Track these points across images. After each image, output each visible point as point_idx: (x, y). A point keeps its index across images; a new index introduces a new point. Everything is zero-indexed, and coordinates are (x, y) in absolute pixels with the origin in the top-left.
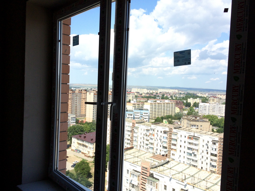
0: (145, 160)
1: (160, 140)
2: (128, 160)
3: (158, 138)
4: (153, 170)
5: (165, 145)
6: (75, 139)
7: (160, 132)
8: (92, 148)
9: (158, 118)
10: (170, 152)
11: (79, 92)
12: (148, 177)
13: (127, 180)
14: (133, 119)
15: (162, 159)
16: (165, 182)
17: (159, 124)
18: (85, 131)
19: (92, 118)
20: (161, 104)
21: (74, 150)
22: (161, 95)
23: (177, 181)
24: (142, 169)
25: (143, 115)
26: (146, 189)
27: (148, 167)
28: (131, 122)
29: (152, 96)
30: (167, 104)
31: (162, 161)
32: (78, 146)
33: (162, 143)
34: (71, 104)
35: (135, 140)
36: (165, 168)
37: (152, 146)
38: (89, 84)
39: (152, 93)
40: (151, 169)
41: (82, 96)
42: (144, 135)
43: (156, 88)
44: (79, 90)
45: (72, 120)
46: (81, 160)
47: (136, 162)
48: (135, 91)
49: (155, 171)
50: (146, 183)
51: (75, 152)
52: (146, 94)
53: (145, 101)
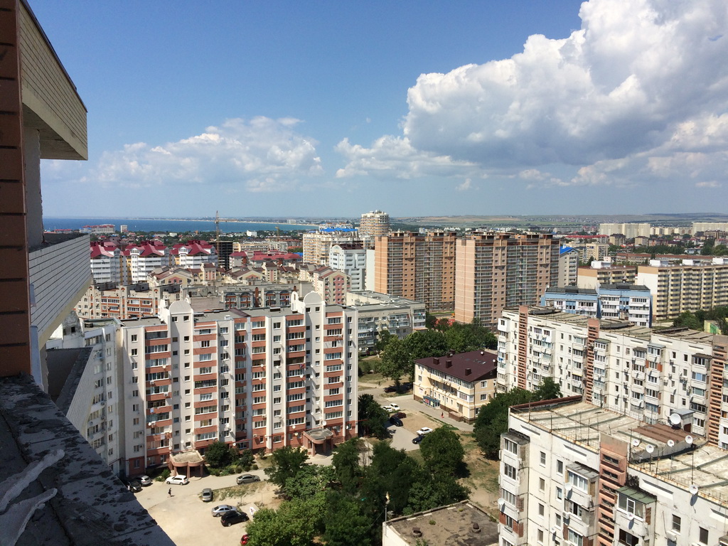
0: (613, 436)
1: (681, 384)
2: (561, 432)
3: (676, 377)
4: (636, 468)
5: (699, 399)
6: (423, 368)
7: (680, 357)
8: (468, 397)
9: (685, 315)
10: (717, 423)
11: (434, 240)
12: (621, 486)
13: (559, 490)
14: (595, 316)
15: (670, 438)
16: (675, 506)
17: (680, 333)
18: (450, 347)
19: (473, 313)
20: (698, 270)
21: (420, 398)
22: (702, 241)
23: (717, 508)
24: (603, 463)
25: (630, 305)
26: (614, 522)
27: (621, 457)
28: (584, 325)
29: (670, 245)
30: (721, 269)
31: (671, 443)
32: (432, 387)
33: (688, 394)
34: (414, 273)
35: (600, 379)
36: (679, 466)
37: (654, 401)
38: (468, 217)
39: (668, 236)
40: (631, 466)
41: (444, 250)
42: (628, 366)
43: (684, 220)
44: (436, 234)
45: (415, 318)
46: (441, 426)
47: (585, 440)
48: (609, 230)
49: (643, 471)
50: (614, 503)
51: (424, 404)
52: (649, 239)
53: (642, 261)
